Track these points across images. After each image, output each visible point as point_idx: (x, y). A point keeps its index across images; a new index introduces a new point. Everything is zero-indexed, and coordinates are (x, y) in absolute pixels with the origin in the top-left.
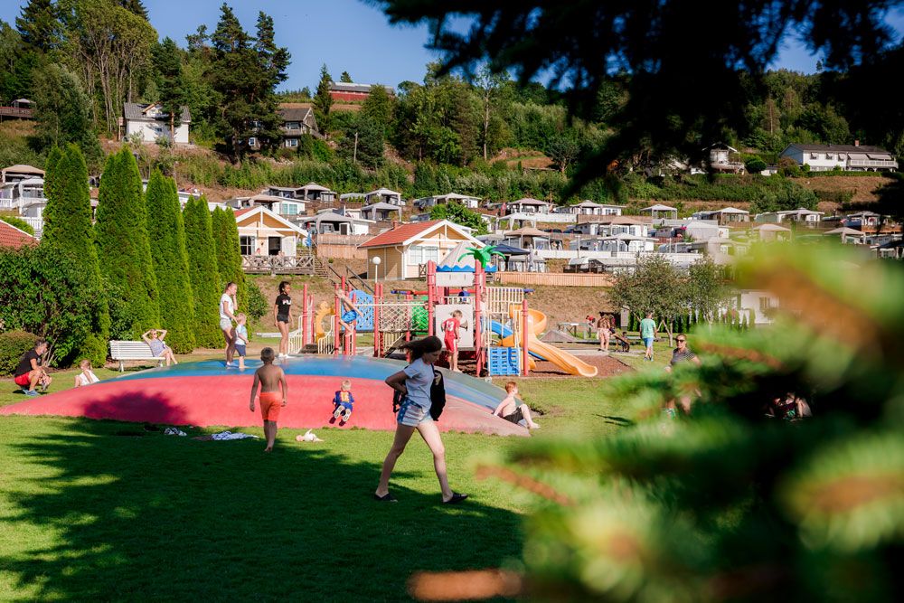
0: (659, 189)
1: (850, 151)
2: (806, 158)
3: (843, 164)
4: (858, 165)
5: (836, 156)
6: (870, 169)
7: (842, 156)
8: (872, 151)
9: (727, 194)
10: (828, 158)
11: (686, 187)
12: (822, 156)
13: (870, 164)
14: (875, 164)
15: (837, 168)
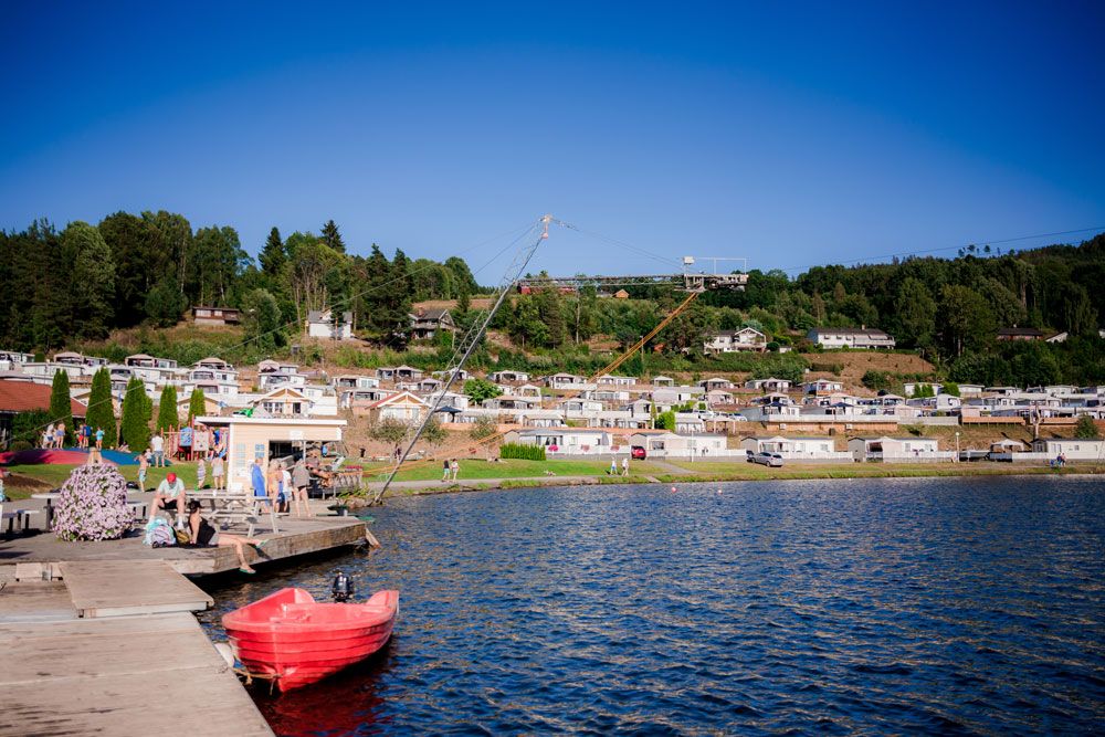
0: (691, 364)
1: (856, 333)
2: (821, 339)
3: (850, 343)
4: (861, 343)
5: (844, 337)
6: (872, 347)
7: (849, 337)
8: (874, 333)
9: (743, 367)
10: (838, 338)
11: (714, 362)
12: (833, 337)
13: (871, 343)
14: (875, 343)
15: (845, 346)
